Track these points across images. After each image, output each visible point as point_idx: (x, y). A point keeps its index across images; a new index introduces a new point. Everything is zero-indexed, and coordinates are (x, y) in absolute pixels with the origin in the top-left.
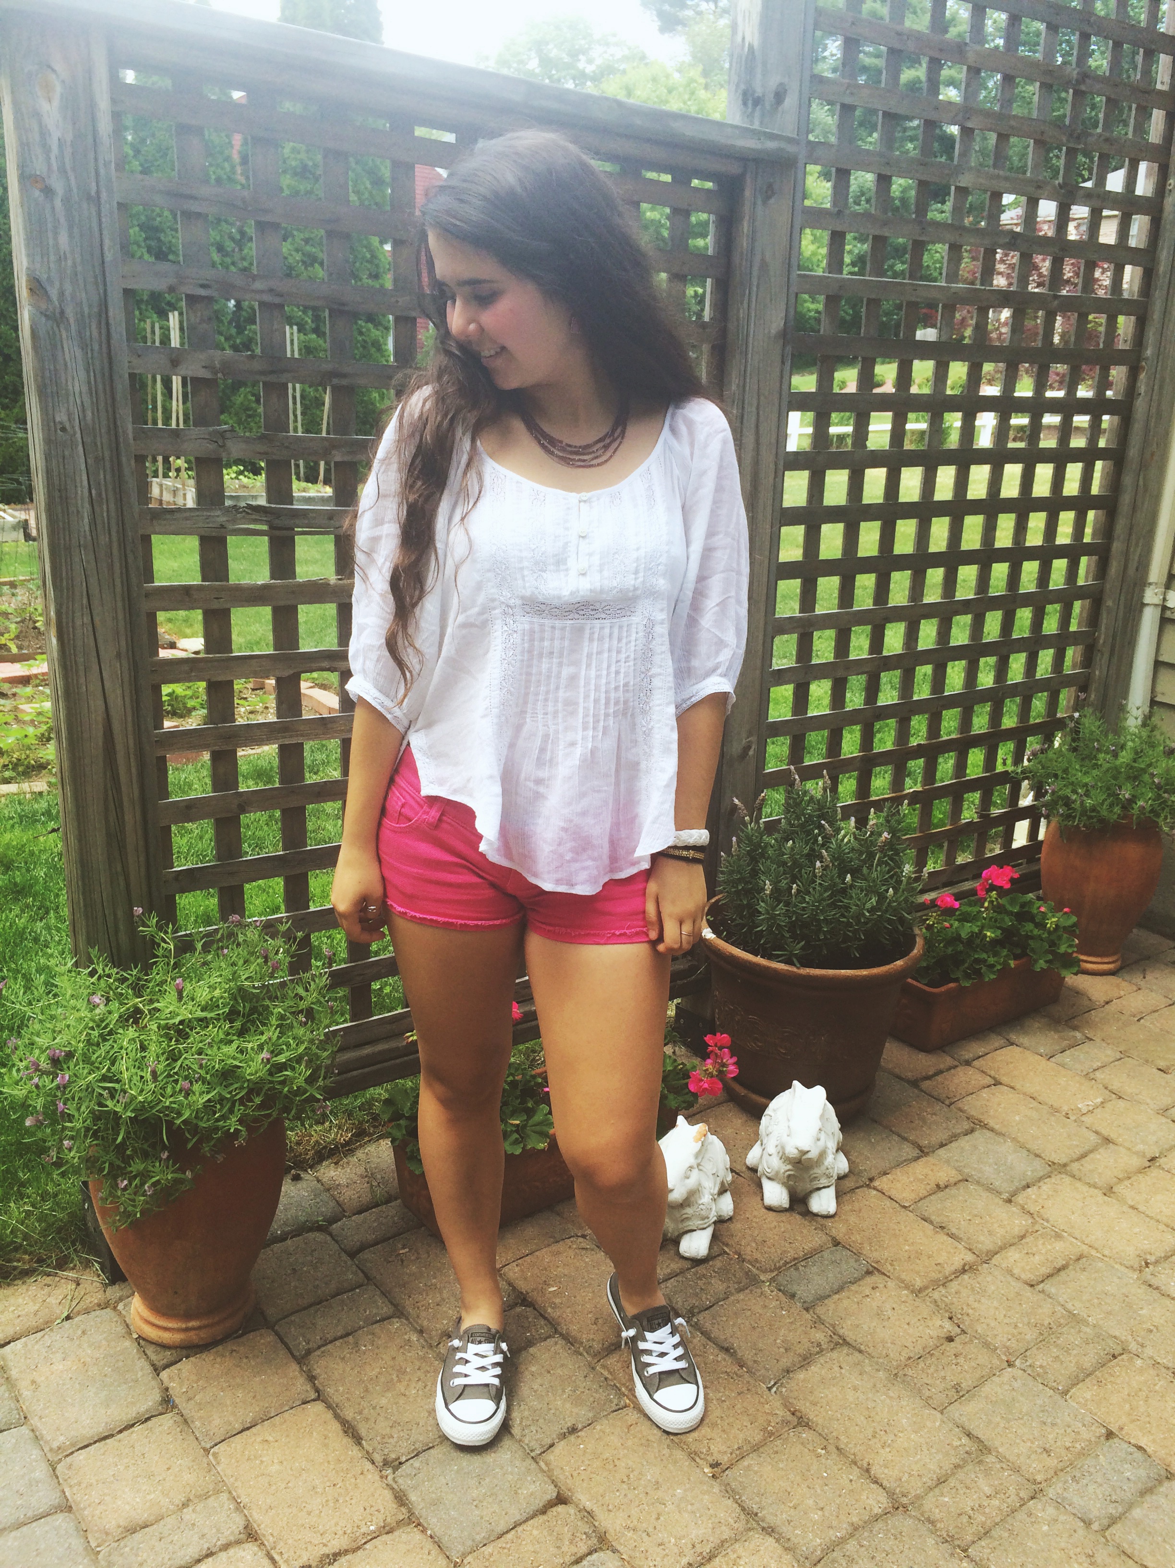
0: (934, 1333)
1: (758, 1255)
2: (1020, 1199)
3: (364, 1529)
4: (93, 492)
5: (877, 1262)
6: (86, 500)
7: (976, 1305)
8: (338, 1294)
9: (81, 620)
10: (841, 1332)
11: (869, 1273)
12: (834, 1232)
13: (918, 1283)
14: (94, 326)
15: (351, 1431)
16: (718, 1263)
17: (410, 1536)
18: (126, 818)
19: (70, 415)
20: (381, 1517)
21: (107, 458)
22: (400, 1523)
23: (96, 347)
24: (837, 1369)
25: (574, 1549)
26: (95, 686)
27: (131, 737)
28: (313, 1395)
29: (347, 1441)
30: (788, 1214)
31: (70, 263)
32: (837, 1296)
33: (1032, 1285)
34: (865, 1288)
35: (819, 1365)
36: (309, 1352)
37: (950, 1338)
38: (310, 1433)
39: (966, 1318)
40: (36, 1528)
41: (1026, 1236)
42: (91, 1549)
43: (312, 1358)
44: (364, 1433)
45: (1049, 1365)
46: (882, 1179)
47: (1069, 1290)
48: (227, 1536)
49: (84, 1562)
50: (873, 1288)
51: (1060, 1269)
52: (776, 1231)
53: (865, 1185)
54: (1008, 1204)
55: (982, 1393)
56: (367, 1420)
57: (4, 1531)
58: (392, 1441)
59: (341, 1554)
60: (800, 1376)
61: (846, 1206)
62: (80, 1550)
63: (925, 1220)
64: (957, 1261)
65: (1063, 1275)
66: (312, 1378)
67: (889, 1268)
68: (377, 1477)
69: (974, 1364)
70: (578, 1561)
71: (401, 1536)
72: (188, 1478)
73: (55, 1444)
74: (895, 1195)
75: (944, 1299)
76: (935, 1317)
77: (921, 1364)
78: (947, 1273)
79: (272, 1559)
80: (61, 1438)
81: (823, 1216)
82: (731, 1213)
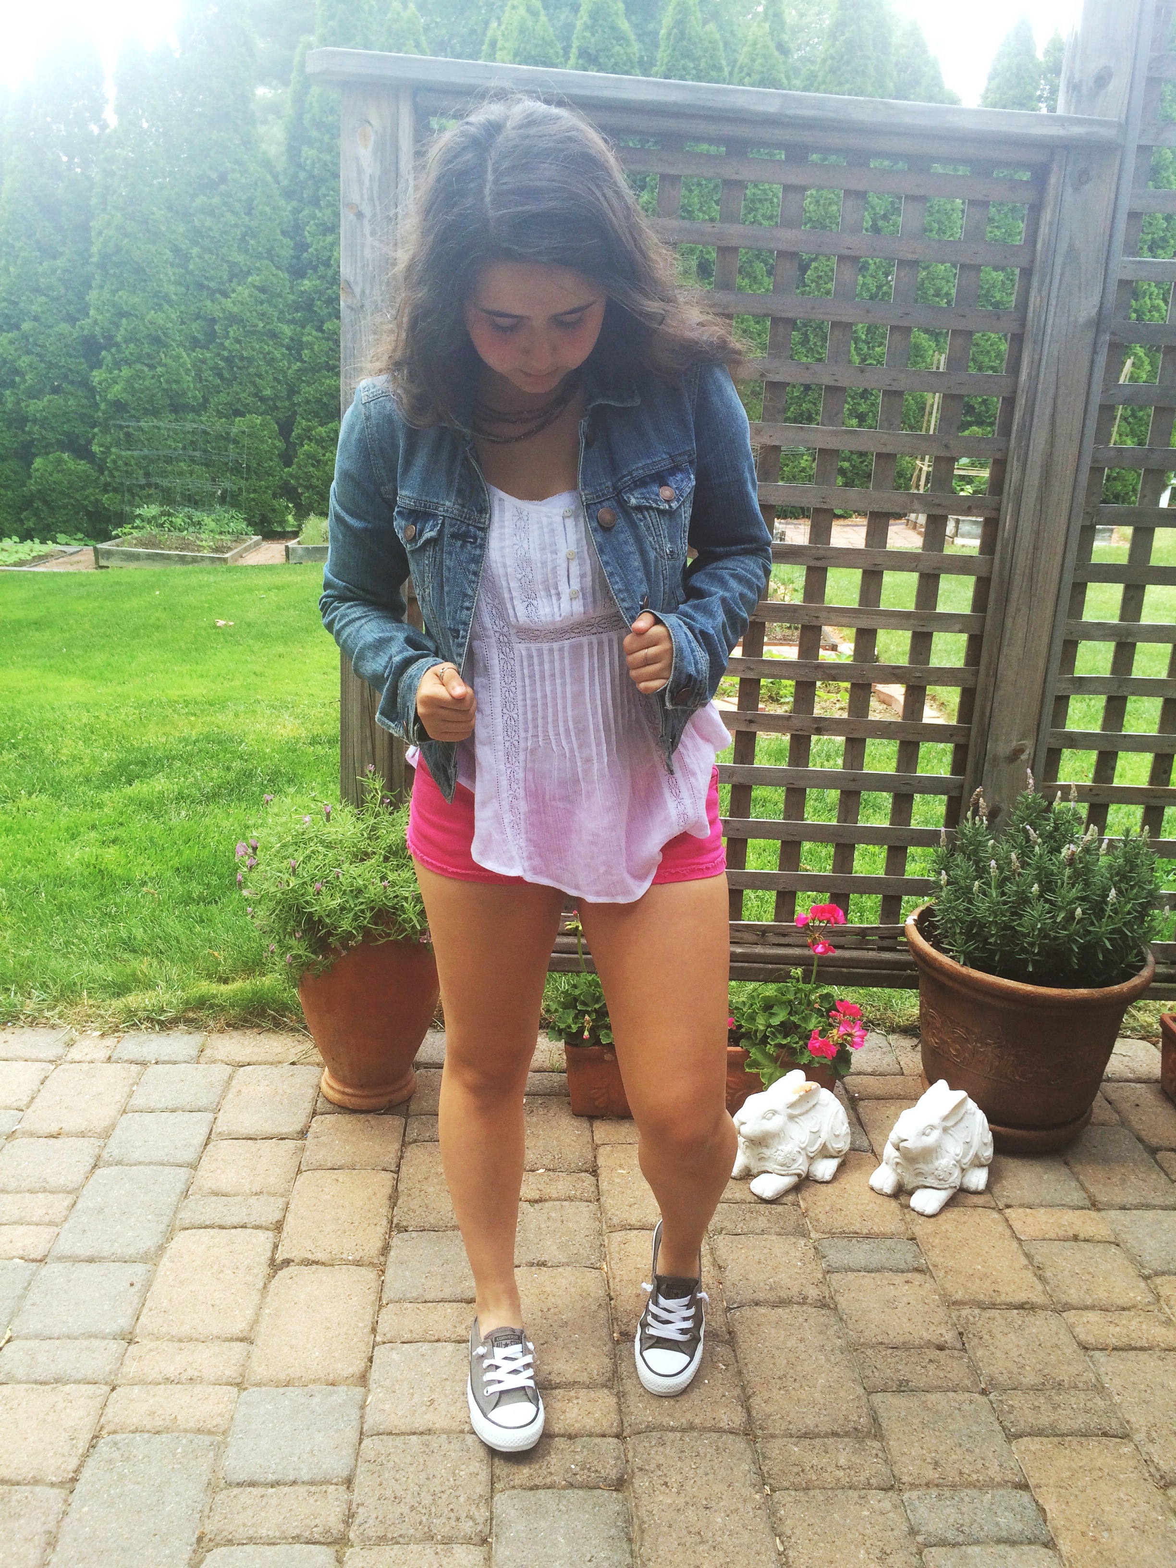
0: (928, 1337)
1: (822, 1217)
2: (1158, 1280)
3: (344, 1256)
5: (935, 1266)
7: (999, 1336)
10: (838, 1298)
11: (917, 1270)
12: (916, 1229)
13: (959, 1296)
15: (394, 1198)
16: (780, 1208)
17: (370, 1275)
20: (361, 1254)
22: (370, 1264)
24: (801, 1320)
28: (393, 1168)
29: (386, 1202)
31: (370, 269)
32: (865, 1274)
33: (1085, 1348)
34: (899, 1279)
35: (788, 1311)
36: (415, 1141)
37: (941, 1348)
38: (368, 1187)
39: (976, 1340)
40: (167, 1169)
41: (1129, 1309)
42: (186, 1194)
43: (414, 1145)
44: (400, 1202)
45: (1021, 1408)
46: (1021, 1210)
47: (1122, 1367)
48: (263, 1221)
49: (173, 1199)
50: (907, 1282)
51: (1134, 1349)
52: (859, 1207)
53: (993, 1208)
54: (1140, 1279)
55: (924, 1397)
56: (410, 1195)
57: (150, 1163)
58: (412, 1214)
59: (317, 1263)
60: (762, 1310)
61: (953, 1214)
62: (178, 1191)
63: (1027, 1256)
64: (1022, 1297)
65: (1132, 1354)
66: (402, 1157)
67: (942, 1274)
68: (383, 1231)
69: (942, 1375)
70: (459, 1342)
71: (363, 1271)
72: (272, 1180)
73: (219, 1130)
74: (1017, 1226)
75: (971, 1318)
76: (943, 1325)
77: (890, 1351)
78: (998, 1301)
79: (276, 1247)
80: (225, 1128)
81: (918, 1213)
82: (828, 1177)
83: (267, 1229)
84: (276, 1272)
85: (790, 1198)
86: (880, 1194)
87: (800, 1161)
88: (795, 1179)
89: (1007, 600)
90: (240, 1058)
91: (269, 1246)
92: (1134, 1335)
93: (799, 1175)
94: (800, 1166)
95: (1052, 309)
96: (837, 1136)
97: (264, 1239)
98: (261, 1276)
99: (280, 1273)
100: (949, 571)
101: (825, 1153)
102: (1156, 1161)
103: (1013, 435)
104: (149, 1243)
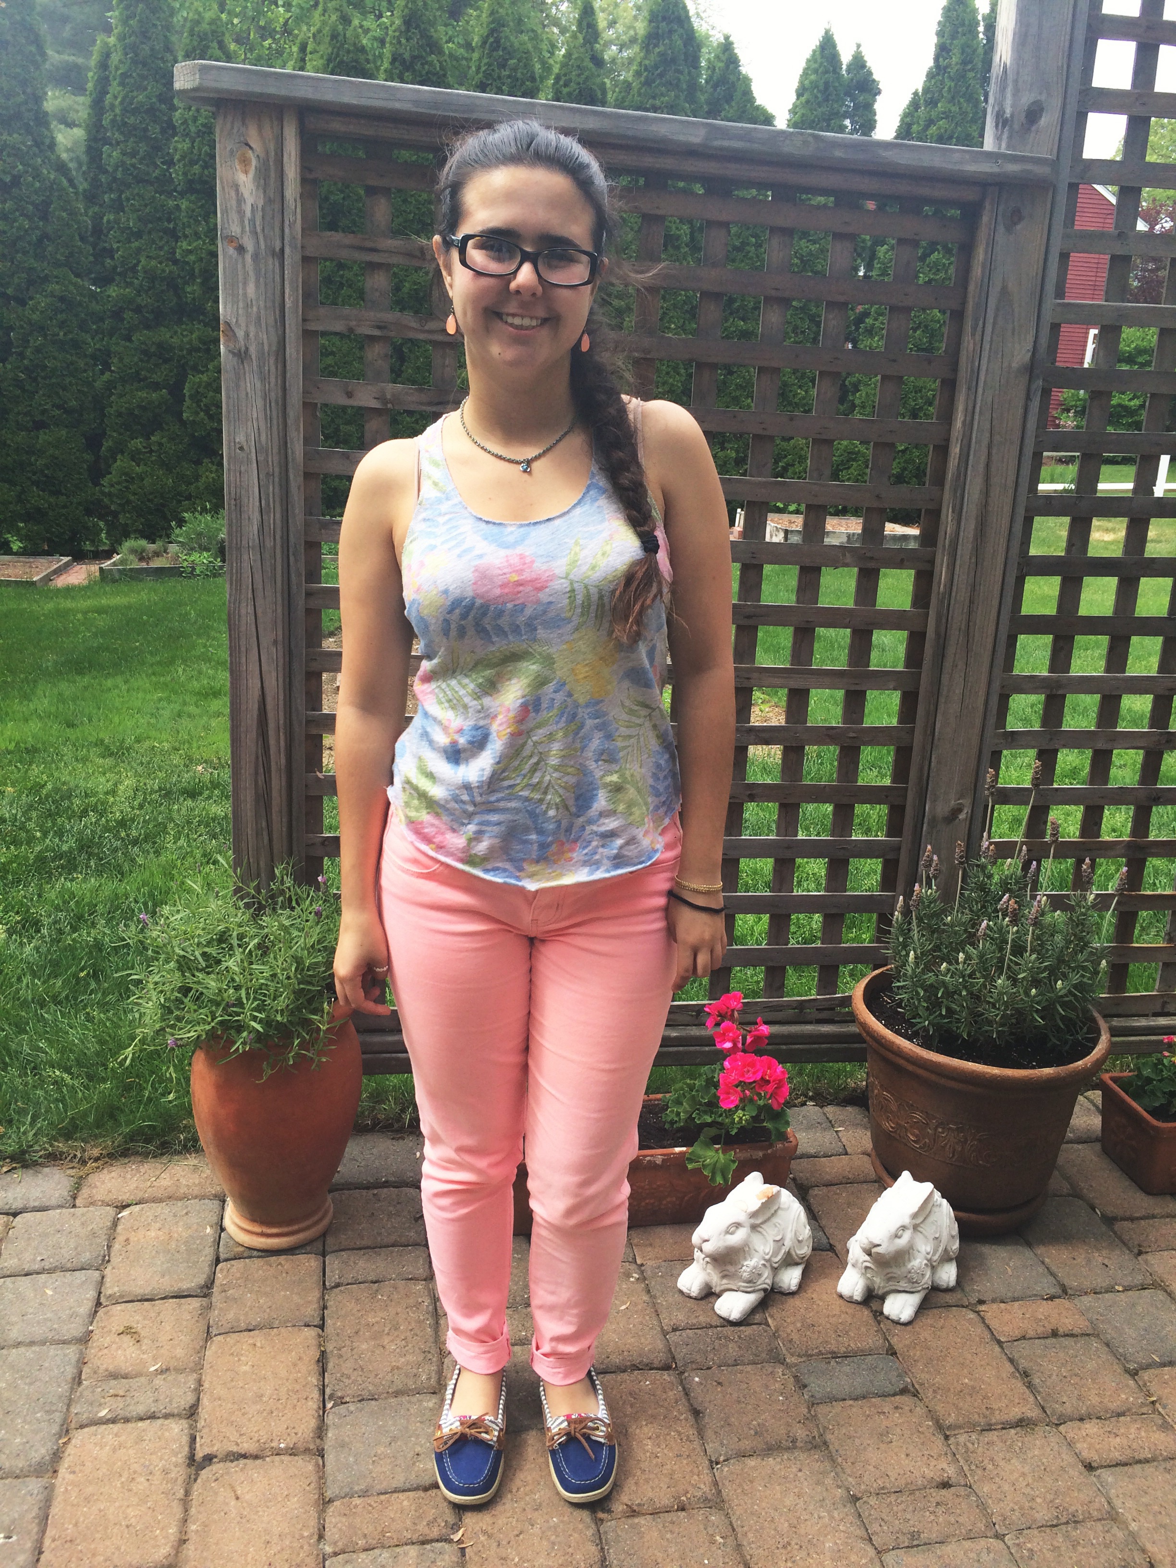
0: (929, 1474)
1: (795, 1337)
2: (1146, 1375)
3: (274, 1444)
4: (263, 502)
5: (922, 1384)
6: (257, 509)
7: (1002, 1463)
8: (393, 1246)
9: (246, 610)
10: (829, 1437)
11: (904, 1391)
12: (894, 1341)
13: (951, 1419)
14: (272, 361)
15: (322, 1361)
16: (747, 1331)
17: (306, 1466)
18: (273, 783)
19: (247, 436)
20: (294, 1440)
21: (277, 474)
22: (307, 1451)
23: (273, 380)
24: (794, 1469)
25: (426, 1531)
26: (254, 667)
27: (281, 714)
28: (317, 1321)
29: (314, 1368)
30: (858, 1307)
31: (255, 309)
32: (851, 1402)
33: (1089, 1467)
34: (887, 1405)
35: (779, 1460)
36: (338, 1285)
37: (945, 1485)
38: (290, 1351)
39: (979, 1472)
40: (53, 1350)
41: (1123, 1414)
42: (78, 1380)
43: (337, 1290)
44: (330, 1366)
45: (1040, 1550)
46: (995, 1306)
47: (1131, 1486)
48: (174, 1408)
49: (64, 1389)
50: (896, 1408)
51: (1139, 1462)
52: (832, 1320)
53: (966, 1307)
54: (1127, 1376)
55: (939, 1550)
56: (340, 1356)
57: (32, 1343)
58: (347, 1381)
59: (244, 1456)
60: (751, 1462)
61: (928, 1320)
62: (69, 1377)
63: (1011, 1361)
64: (1015, 1413)
65: (1138, 1467)
66: (325, 1307)
67: (930, 1394)
68: (315, 1406)
69: (953, 1520)
70: (423, 1543)
71: (299, 1461)
72: (179, 1352)
73: (109, 1292)
74: (994, 1324)
75: (970, 1445)
76: (943, 1459)
77: (893, 1498)
78: (994, 1421)
79: (193, 1439)
80: (116, 1289)
81: (893, 1321)
82: (794, 1288)
83: (179, 1416)
84: (197, 1475)
85: (758, 1317)
86: (850, 1301)
87: (766, 1275)
88: (761, 1295)
89: (943, 656)
90: (125, 1197)
91: (185, 1440)
92: (1135, 1446)
93: (765, 1290)
94: (766, 1279)
95: (985, 354)
96: (799, 1242)
97: (177, 1429)
98: (180, 1481)
99: (204, 1474)
100: (882, 627)
101: (789, 1261)
102: (1115, 1233)
103: (947, 487)
104: (43, 1451)
